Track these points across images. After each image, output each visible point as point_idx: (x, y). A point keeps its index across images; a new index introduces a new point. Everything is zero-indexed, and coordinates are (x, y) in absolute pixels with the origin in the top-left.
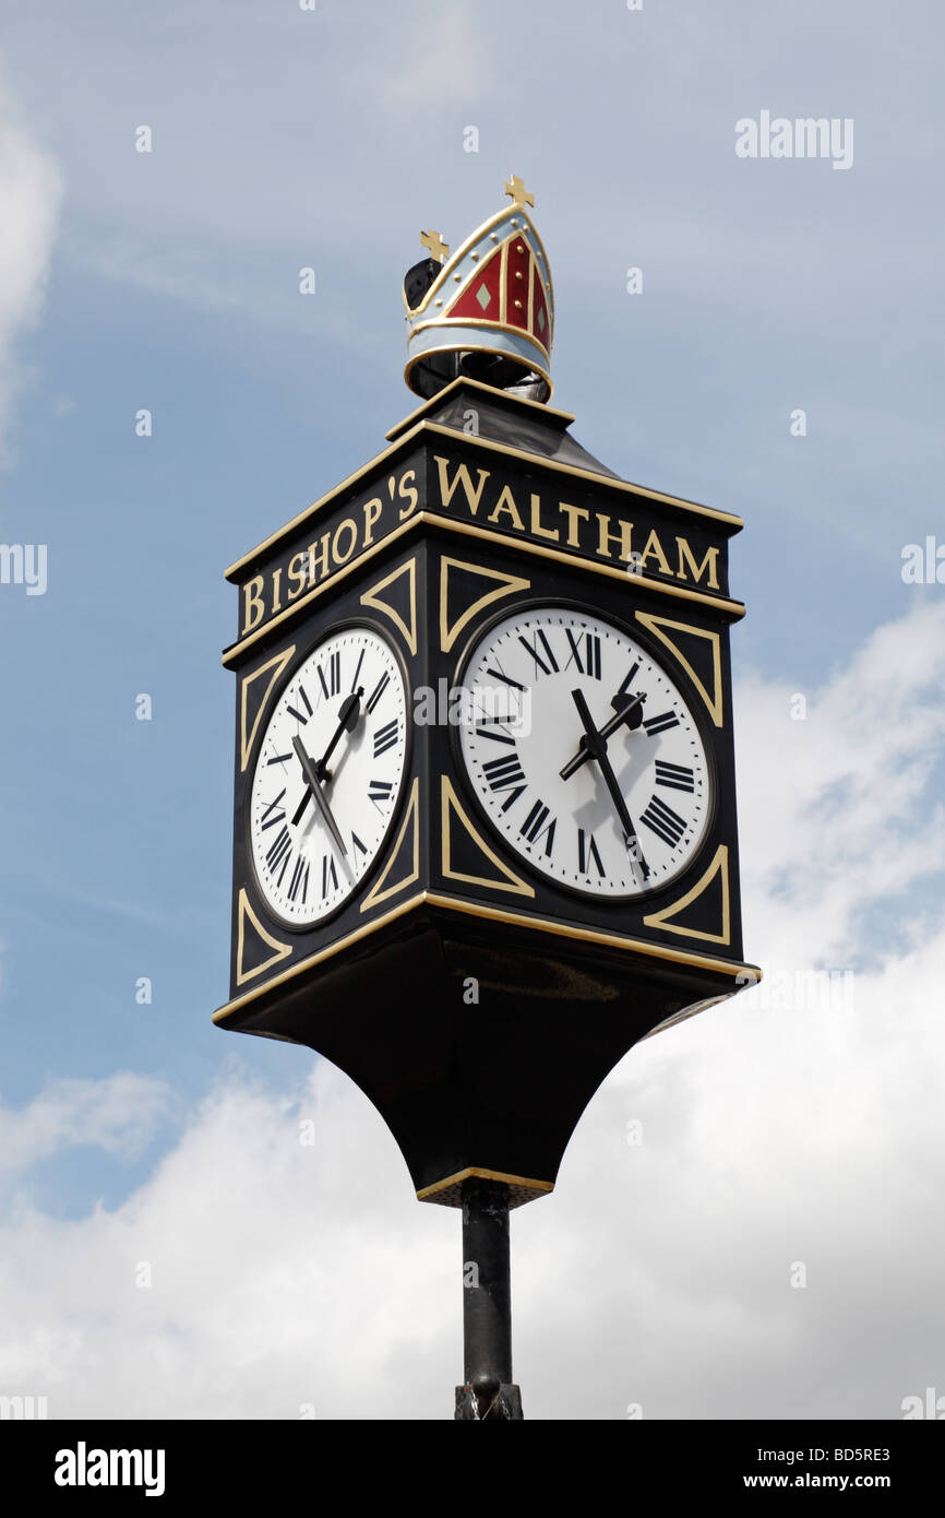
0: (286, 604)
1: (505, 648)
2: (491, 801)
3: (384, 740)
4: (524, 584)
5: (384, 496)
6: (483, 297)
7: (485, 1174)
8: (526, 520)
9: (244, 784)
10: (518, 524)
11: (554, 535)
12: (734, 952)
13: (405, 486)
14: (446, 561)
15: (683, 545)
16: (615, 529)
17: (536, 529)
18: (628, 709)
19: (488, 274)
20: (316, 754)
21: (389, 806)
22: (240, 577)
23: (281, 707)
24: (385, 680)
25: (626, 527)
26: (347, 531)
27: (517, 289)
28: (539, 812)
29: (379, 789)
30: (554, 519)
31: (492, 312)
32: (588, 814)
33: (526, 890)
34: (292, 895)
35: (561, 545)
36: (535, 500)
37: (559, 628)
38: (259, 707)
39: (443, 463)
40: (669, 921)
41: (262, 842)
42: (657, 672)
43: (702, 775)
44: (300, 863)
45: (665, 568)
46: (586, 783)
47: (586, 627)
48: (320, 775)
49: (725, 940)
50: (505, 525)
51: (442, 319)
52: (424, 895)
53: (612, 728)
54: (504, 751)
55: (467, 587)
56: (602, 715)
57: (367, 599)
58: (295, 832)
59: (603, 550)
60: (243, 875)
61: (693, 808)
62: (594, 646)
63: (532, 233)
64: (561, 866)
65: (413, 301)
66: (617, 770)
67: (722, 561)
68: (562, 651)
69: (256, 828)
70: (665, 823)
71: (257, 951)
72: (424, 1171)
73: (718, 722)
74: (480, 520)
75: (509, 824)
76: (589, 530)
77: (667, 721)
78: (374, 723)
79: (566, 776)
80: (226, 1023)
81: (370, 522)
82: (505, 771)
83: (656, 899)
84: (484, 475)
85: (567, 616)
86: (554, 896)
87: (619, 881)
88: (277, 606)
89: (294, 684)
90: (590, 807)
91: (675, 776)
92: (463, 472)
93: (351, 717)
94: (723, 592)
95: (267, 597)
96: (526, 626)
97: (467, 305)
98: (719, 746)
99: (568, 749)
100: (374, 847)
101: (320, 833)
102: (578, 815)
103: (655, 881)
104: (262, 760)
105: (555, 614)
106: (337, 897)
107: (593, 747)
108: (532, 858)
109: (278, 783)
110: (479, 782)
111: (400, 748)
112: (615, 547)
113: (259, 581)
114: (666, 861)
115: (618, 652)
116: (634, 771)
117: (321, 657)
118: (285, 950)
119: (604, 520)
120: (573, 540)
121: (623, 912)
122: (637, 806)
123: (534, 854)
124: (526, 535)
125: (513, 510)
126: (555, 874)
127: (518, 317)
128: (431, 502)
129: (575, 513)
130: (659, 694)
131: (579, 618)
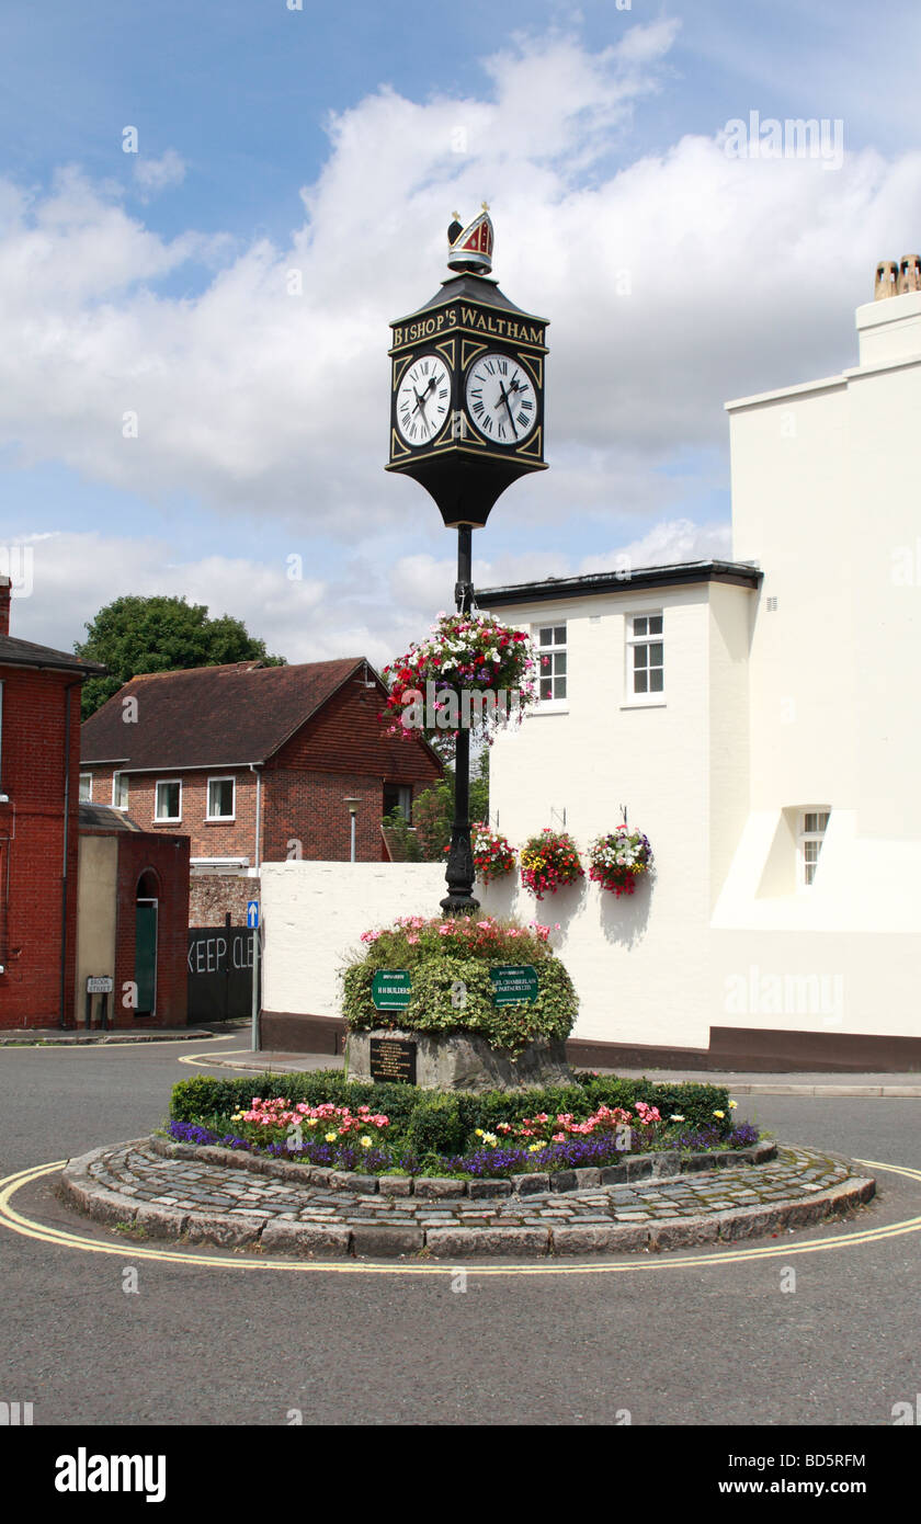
0: (410, 341)
1: (480, 368)
2: (474, 416)
3: (443, 394)
4: (486, 347)
5: (444, 315)
6: (474, 243)
7: (466, 523)
8: (487, 325)
9: (394, 395)
10: (485, 327)
11: (495, 330)
12: (541, 459)
13: (451, 314)
14: (464, 341)
15: (532, 330)
16: (513, 327)
17: (490, 329)
18: (515, 386)
19: (475, 235)
20: (421, 394)
21: (445, 416)
22: (394, 326)
23: (407, 374)
24: (443, 376)
25: (516, 326)
26: (431, 324)
27: (484, 239)
28: (488, 419)
29: (441, 410)
30: (495, 325)
31: (476, 248)
32: (502, 419)
33: (483, 443)
34: (411, 434)
35: (497, 334)
36: (490, 319)
37: (495, 360)
38: (399, 372)
39: (463, 309)
40: (524, 450)
41: (400, 416)
42: (523, 372)
43: (535, 405)
44: (414, 425)
45: (527, 339)
46: (502, 409)
47: (503, 359)
48: (421, 401)
49: (539, 455)
50: (481, 329)
51: (460, 250)
52: (455, 447)
53: (510, 392)
54: (480, 400)
55: (469, 349)
56: (507, 388)
57: (438, 347)
58: (412, 416)
59: (509, 334)
60: (394, 424)
61: (531, 415)
62: (505, 365)
63: (489, 220)
64: (493, 436)
65: (452, 242)
66: (510, 404)
67: (544, 335)
68: (496, 368)
69: (398, 411)
70: (523, 420)
71: (398, 450)
72: (448, 520)
73: (540, 386)
74: (474, 328)
75: (479, 423)
76: (505, 327)
77: (526, 387)
78: (440, 388)
79: (496, 407)
80: (388, 470)
81: (439, 323)
82: (479, 407)
83: (519, 444)
84: (475, 312)
85: (498, 356)
86: (492, 445)
87: (509, 439)
88: (406, 340)
89: (412, 367)
90: (502, 416)
91: (527, 405)
92: (469, 311)
93: (432, 384)
94: (543, 345)
95: (403, 335)
96: (486, 361)
97: (468, 245)
98: (540, 394)
99: (496, 400)
100: (439, 427)
101: (420, 417)
102: (499, 419)
103: (520, 438)
104: (401, 390)
105: (494, 356)
106: (427, 440)
107: (504, 398)
108: (485, 434)
109: (407, 399)
110: (471, 410)
111: (449, 397)
112: (512, 333)
113: (400, 330)
114: (523, 432)
115: (513, 366)
116: (515, 404)
117: (422, 361)
118: (409, 452)
119: (510, 324)
120: (500, 331)
121: (510, 449)
122: (515, 415)
123: (486, 432)
124: (487, 331)
125: (483, 323)
126: (492, 438)
127: (483, 249)
128: (459, 322)
129: (501, 322)
130: (523, 379)
131: (502, 356)
